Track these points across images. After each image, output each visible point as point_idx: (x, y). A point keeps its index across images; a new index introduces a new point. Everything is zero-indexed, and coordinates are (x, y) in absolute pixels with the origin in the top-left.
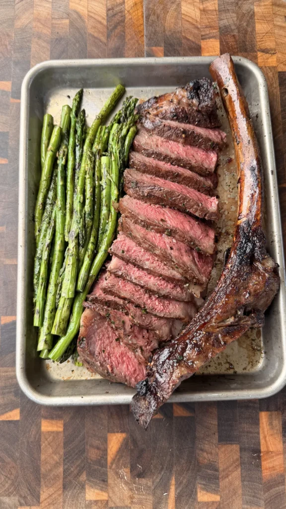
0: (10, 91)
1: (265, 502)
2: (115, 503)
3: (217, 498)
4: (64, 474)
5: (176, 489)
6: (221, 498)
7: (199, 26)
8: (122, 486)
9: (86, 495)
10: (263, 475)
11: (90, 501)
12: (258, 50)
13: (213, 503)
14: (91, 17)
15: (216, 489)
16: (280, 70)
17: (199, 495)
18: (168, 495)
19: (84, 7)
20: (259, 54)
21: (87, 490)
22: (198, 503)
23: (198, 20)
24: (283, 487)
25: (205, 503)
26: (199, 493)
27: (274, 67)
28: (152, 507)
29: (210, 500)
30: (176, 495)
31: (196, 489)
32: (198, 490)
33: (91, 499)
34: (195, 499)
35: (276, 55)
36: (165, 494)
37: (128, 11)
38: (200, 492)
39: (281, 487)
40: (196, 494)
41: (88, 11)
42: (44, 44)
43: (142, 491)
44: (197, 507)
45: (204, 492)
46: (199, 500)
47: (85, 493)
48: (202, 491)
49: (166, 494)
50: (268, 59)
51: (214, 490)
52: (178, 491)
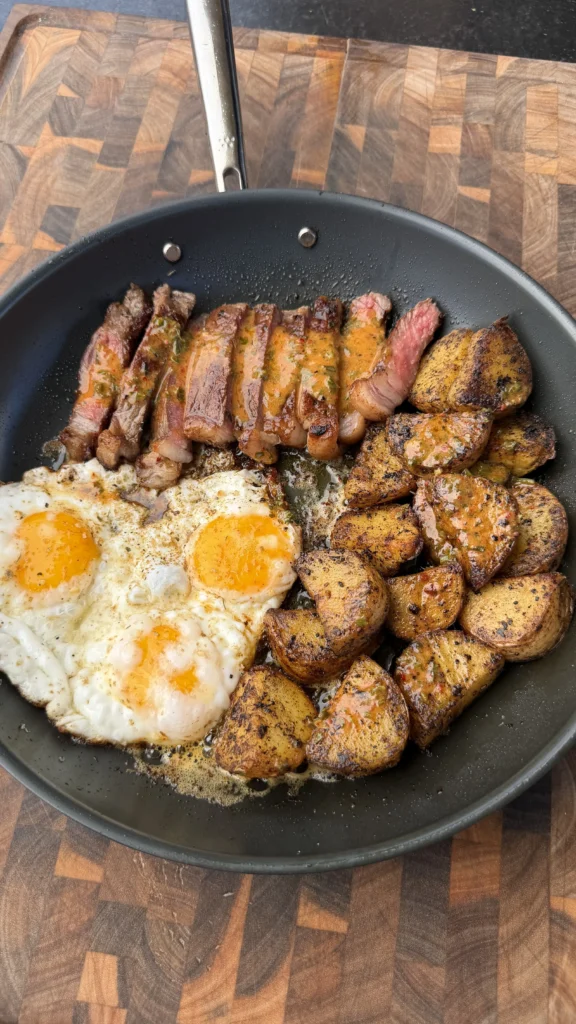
0: (98, 153)
1: (448, 955)
2: (114, 894)
3: (342, 926)
4: (23, 809)
5: (253, 889)
6: (349, 927)
7: (431, 107)
8: (138, 858)
9: (58, 863)
10: (452, 892)
11: (64, 879)
12: (527, 150)
13: (331, 934)
14: (255, 75)
15: (342, 904)
16: (562, 181)
17: (301, 912)
18: (233, 898)
19: (246, 60)
20: (528, 155)
21: (61, 854)
22: (298, 927)
23: (431, 99)
24: (494, 928)
25: (313, 931)
26: (302, 907)
27: (552, 177)
28: (193, 918)
29: (324, 927)
30: (250, 900)
31: (298, 896)
32: (302, 900)
33: (66, 875)
34: (292, 918)
35: (559, 160)
36: (226, 895)
37: (317, 75)
38: (306, 904)
39: (489, 928)
40: (296, 906)
41: (252, 67)
42: (170, 99)
43: (179, 878)
44: (293, 938)
45: (314, 907)
46: (300, 922)
47: (55, 858)
48: (309, 904)
49: (230, 894)
50: (543, 164)
51: (338, 905)
52: (258, 893)
